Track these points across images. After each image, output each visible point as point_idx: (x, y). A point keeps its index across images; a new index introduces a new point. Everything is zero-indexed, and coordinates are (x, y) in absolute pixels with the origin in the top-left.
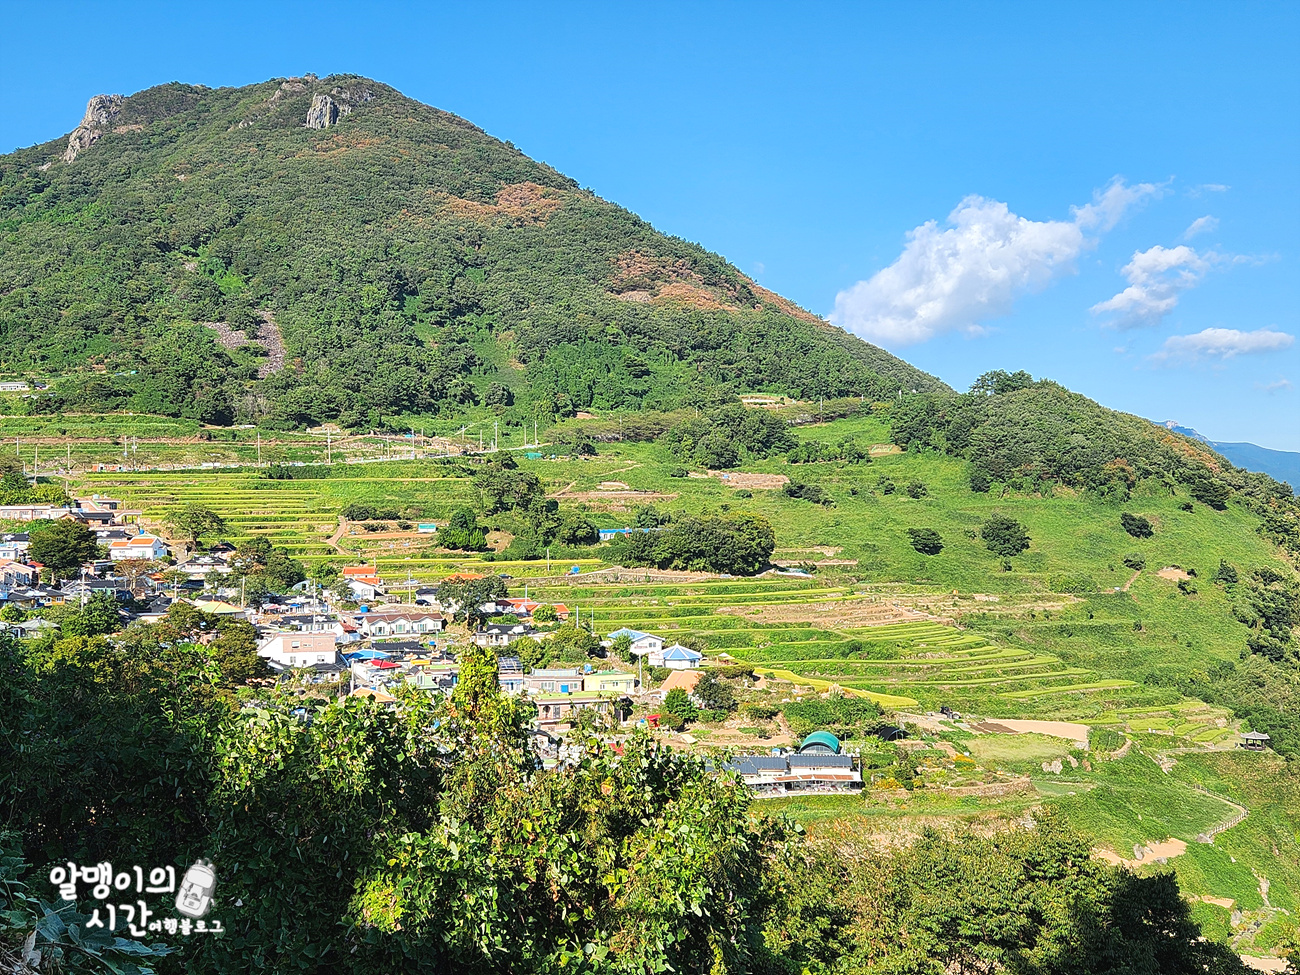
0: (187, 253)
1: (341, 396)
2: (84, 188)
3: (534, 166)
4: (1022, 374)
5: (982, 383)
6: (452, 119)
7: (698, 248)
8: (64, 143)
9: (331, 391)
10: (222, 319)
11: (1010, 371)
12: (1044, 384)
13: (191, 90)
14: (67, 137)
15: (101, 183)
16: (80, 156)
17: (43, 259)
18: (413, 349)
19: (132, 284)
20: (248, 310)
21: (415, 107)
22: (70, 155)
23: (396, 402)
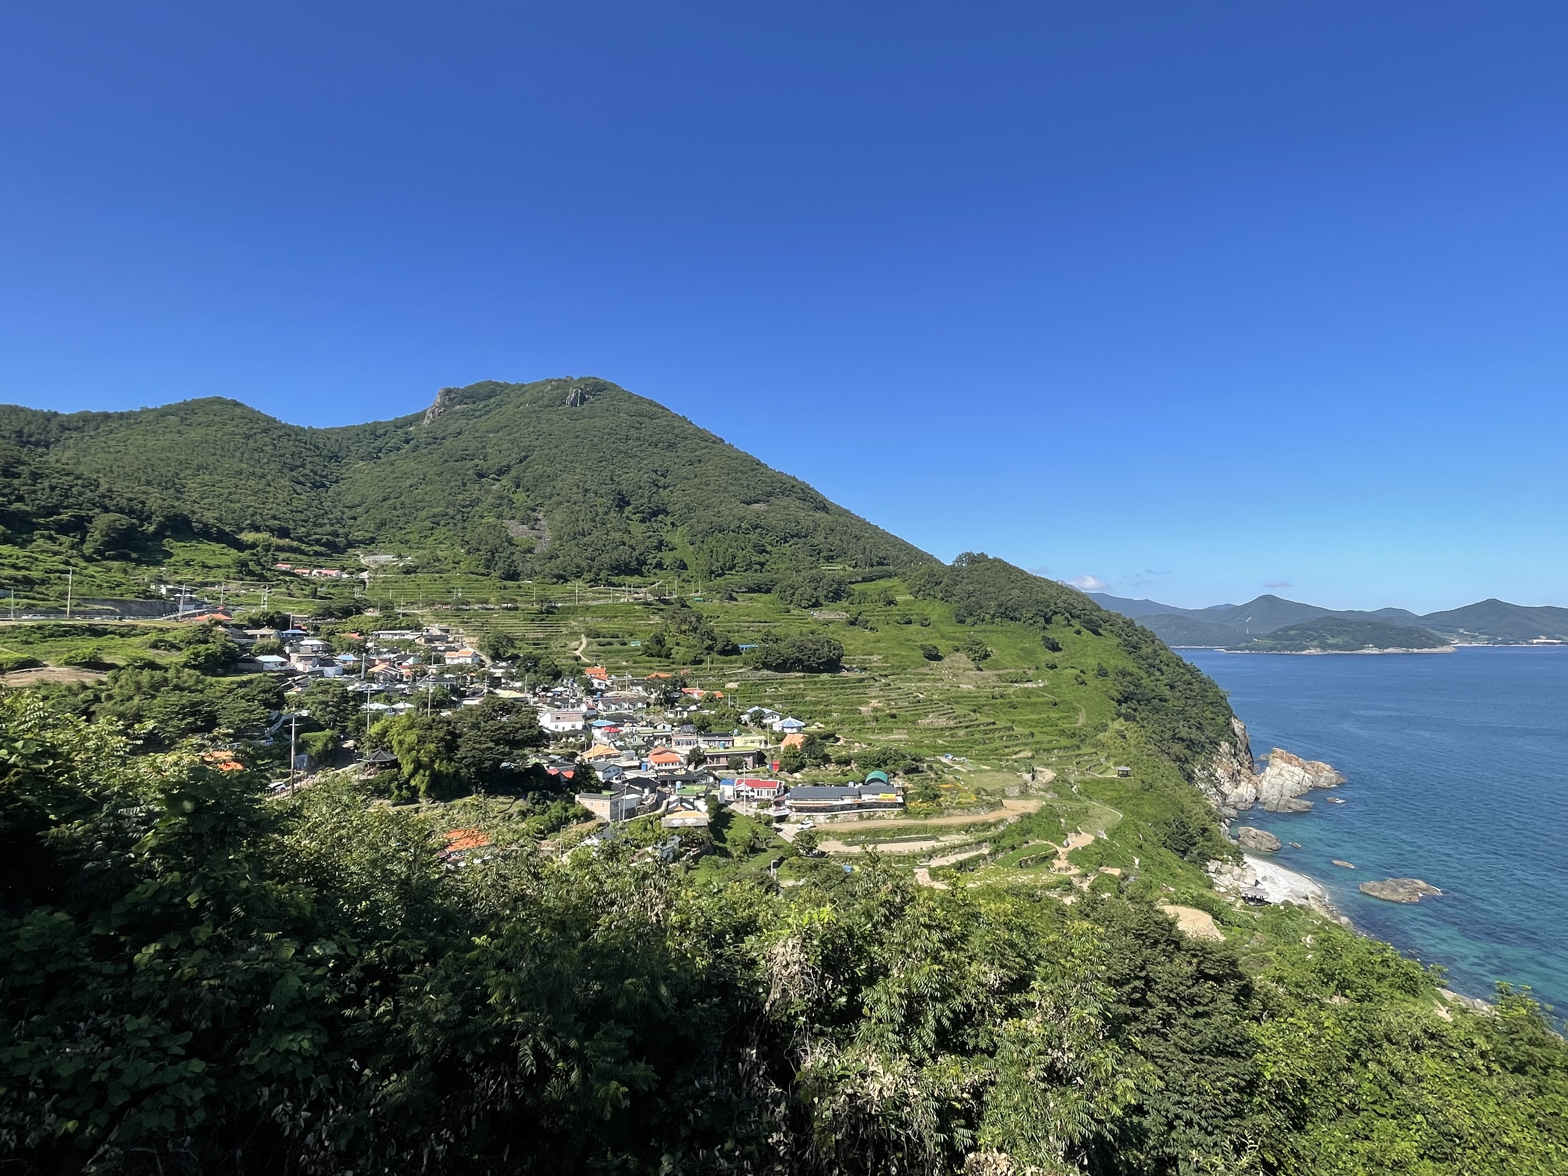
0: (494, 479)
1: (584, 564)
2: (435, 440)
3: (699, 430)
4: (983, 554)
5: (960, 559)
6: (651, 403)
7: (794, 478)
8: (421, 416)
9: (577, 560)
10: (513, 518)
11: (976, 553)
12: (996, 560)
13: (498, 384)
14: (425, 411)
15: (444, 438)
16: (432, 422)
17: (408, 483)
18: (626, 537)
19: (460, 497)
20: (529, 512)
21: (631, 396)
22: (426, 422)
23: (616, 568)
